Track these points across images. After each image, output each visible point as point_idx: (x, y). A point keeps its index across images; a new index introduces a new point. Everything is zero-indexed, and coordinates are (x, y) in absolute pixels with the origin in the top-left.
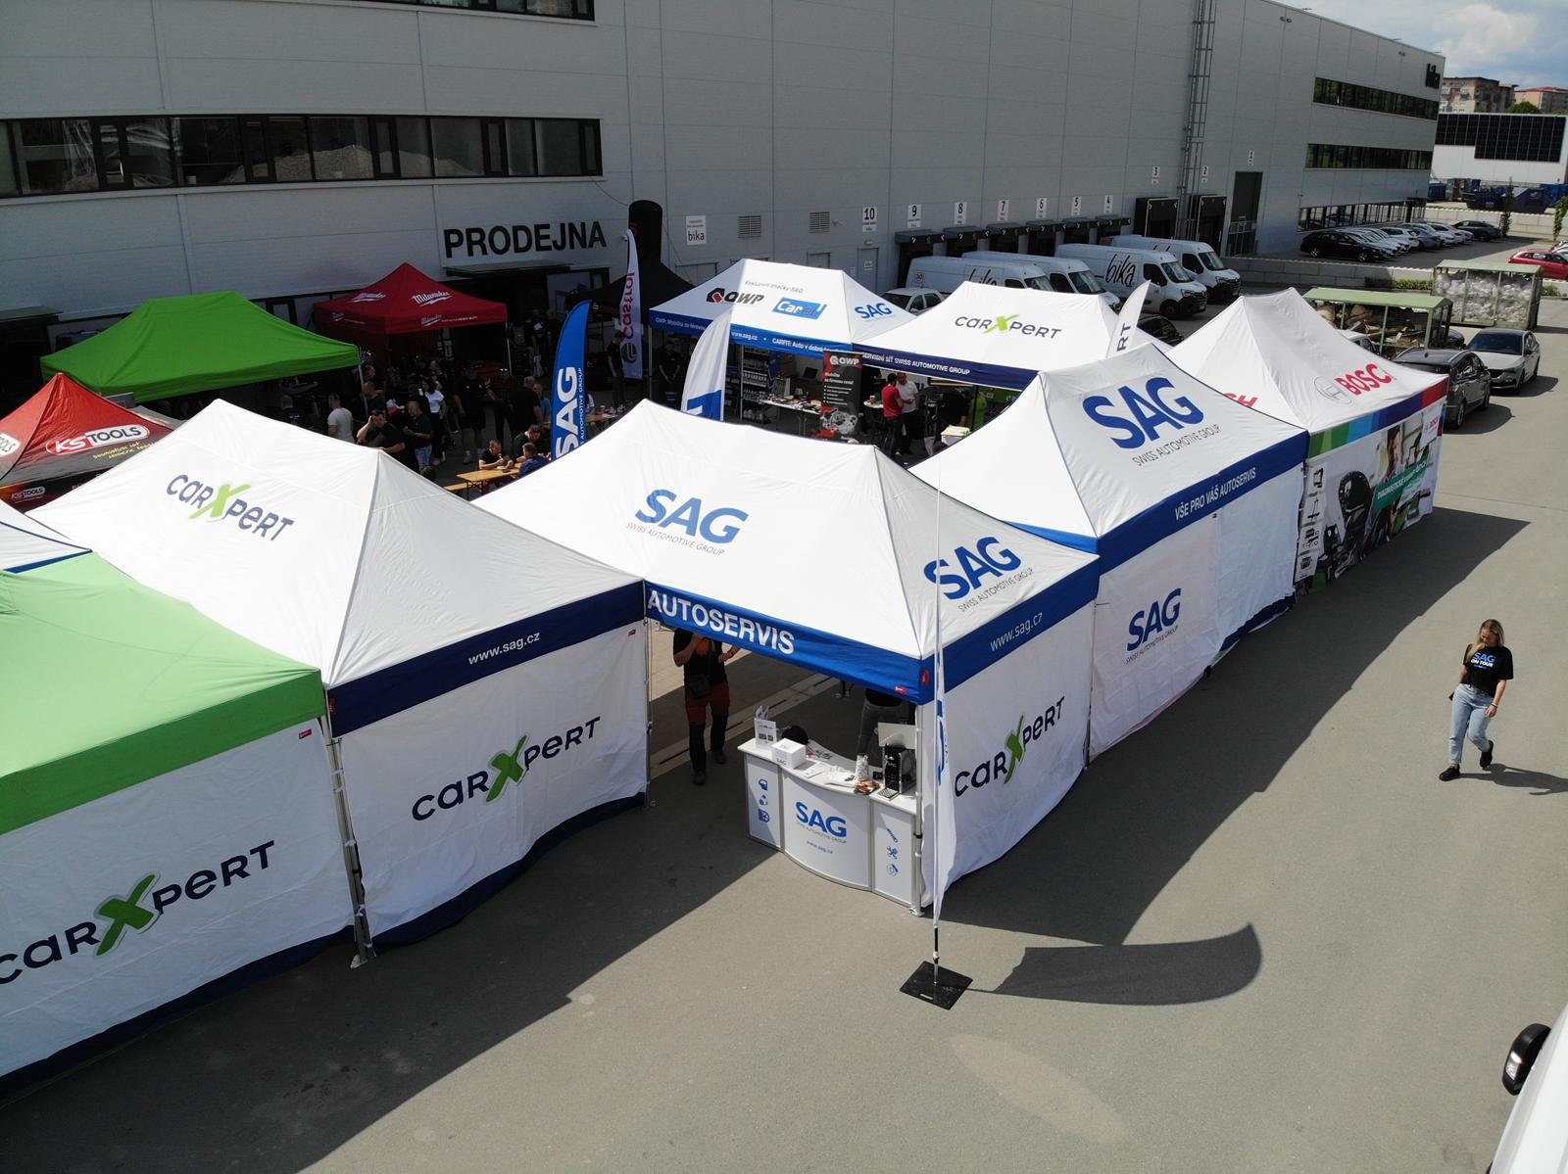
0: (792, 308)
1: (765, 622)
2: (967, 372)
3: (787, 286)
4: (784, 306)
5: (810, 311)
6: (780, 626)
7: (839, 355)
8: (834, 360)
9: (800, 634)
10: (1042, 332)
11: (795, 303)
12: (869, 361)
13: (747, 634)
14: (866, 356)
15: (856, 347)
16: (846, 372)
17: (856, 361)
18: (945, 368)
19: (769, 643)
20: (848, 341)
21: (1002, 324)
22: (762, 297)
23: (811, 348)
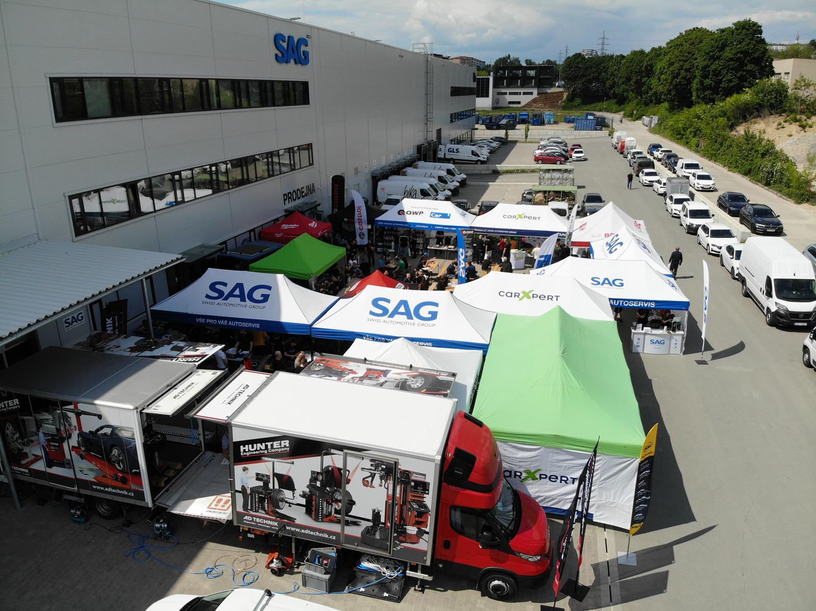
0: (437, 216)
1: (646, 301)
2: (515, 232)
3: (431, 207)
4: (433, 215)
5: (445, 216)
6: (651, 301)
7: (466, 231)
8: (464, 232)
9: (656, 302)
10: (535, 218)
11: (438, 214)
12: (476, 232)
13: (641, 305)
14: (475, 230)
15: (471, 227)
16: (469, 236)
17: (472, 232)
18: (507, 232)
19: (648, 306)
20: (468, 226)
21: (520, 216)
22: (423, 213)
23: (452, 229)
